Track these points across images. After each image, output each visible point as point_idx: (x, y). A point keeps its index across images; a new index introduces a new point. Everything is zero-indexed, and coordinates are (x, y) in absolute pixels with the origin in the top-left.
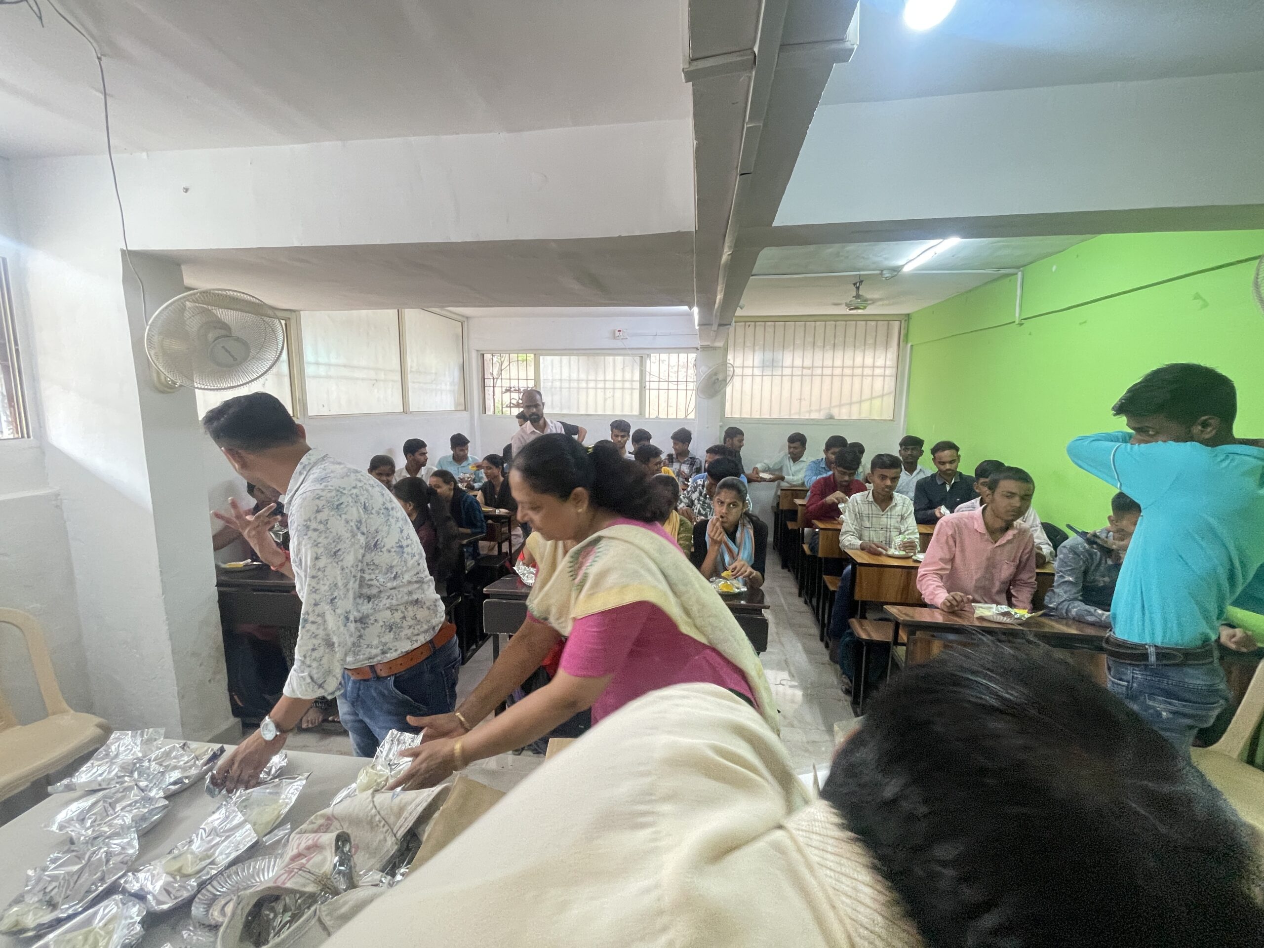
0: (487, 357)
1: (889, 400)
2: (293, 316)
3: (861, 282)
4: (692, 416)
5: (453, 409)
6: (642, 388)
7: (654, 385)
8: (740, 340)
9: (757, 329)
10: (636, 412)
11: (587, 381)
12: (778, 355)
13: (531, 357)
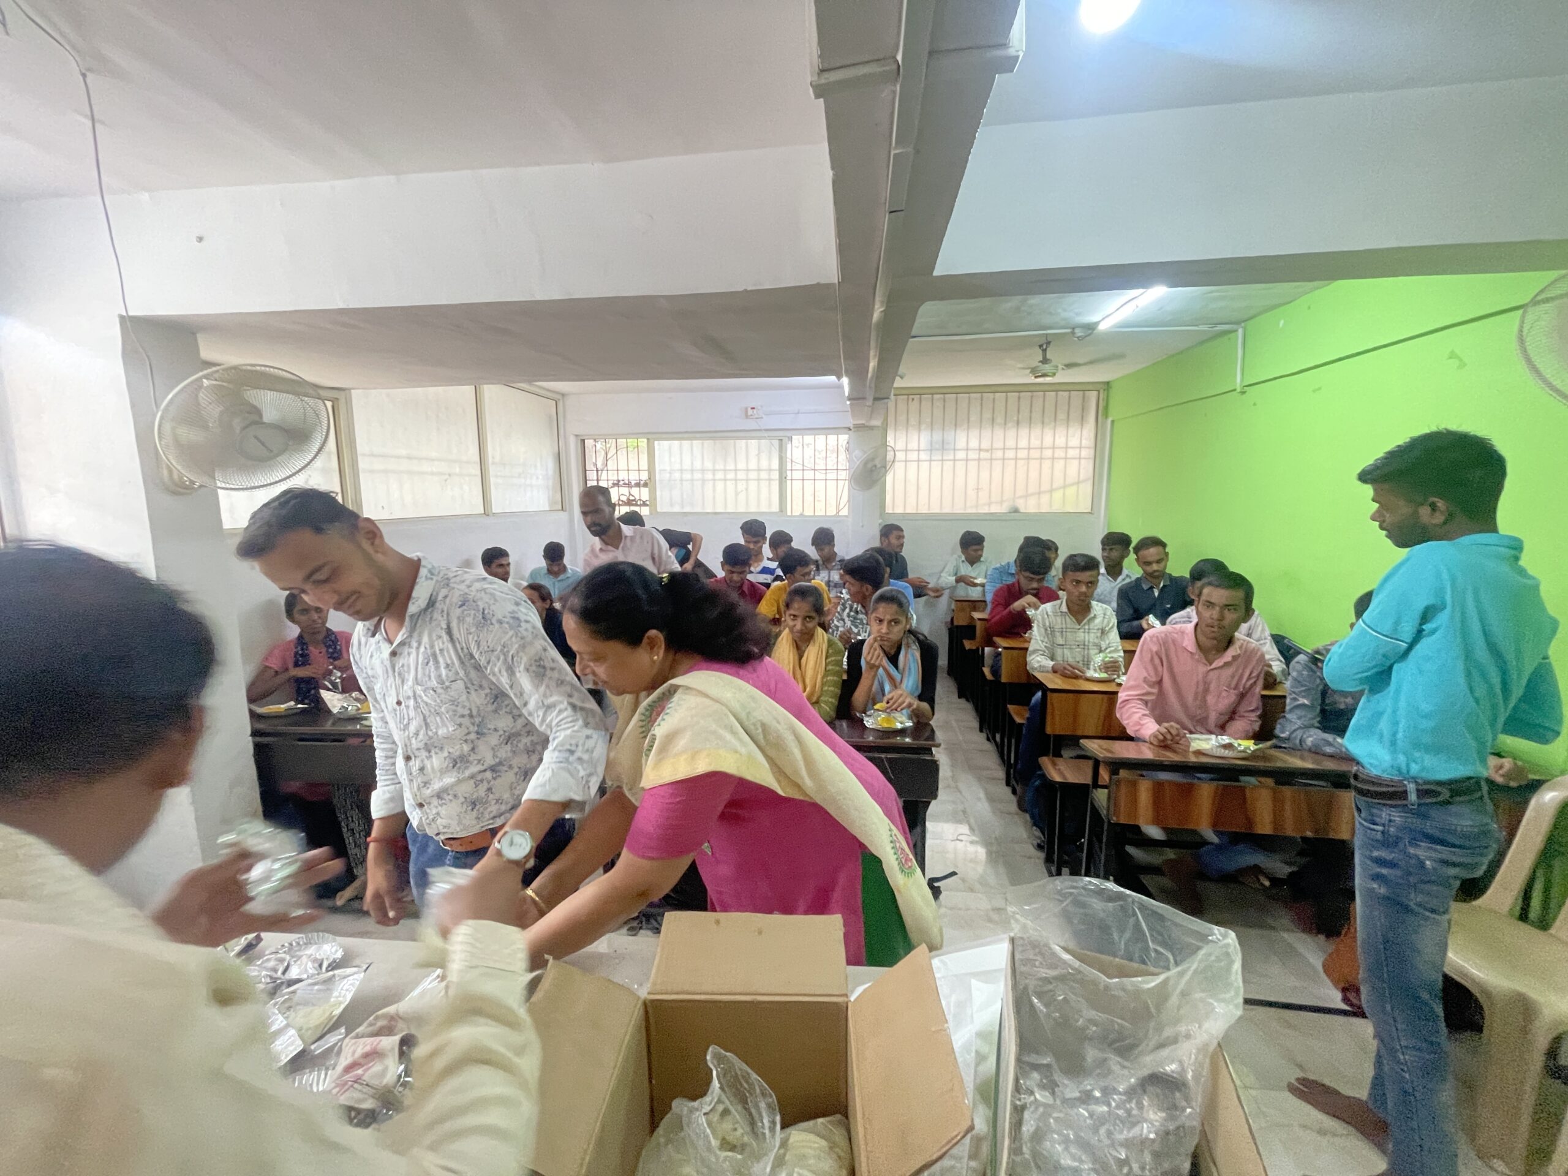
0: (589, 443)
1: (1087, 488)
2: (341, 396)
3: (1048, 343)
4: (844, 512)
5: (547, 508)
6: (782, 480)
7: (797, 475)
8: (902, 418)
9: (923, 403)
10: (775, 508)
11: (714, 471)
12: (949, 435)
13: (643, 442)
